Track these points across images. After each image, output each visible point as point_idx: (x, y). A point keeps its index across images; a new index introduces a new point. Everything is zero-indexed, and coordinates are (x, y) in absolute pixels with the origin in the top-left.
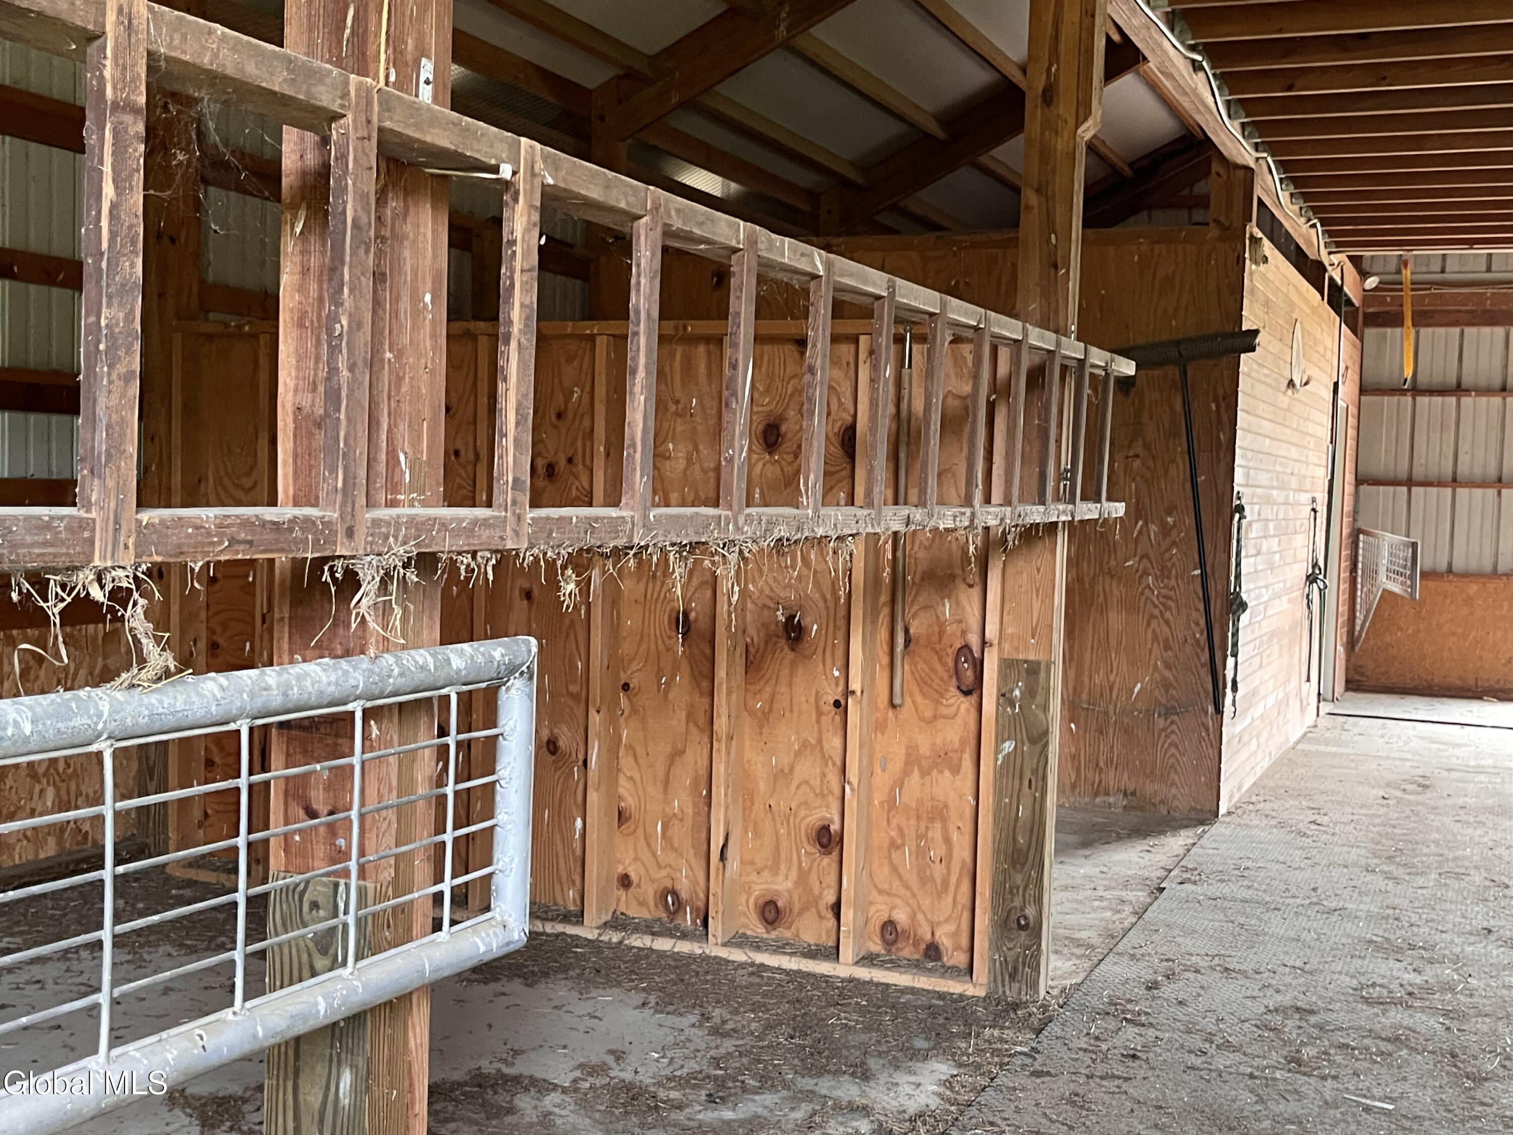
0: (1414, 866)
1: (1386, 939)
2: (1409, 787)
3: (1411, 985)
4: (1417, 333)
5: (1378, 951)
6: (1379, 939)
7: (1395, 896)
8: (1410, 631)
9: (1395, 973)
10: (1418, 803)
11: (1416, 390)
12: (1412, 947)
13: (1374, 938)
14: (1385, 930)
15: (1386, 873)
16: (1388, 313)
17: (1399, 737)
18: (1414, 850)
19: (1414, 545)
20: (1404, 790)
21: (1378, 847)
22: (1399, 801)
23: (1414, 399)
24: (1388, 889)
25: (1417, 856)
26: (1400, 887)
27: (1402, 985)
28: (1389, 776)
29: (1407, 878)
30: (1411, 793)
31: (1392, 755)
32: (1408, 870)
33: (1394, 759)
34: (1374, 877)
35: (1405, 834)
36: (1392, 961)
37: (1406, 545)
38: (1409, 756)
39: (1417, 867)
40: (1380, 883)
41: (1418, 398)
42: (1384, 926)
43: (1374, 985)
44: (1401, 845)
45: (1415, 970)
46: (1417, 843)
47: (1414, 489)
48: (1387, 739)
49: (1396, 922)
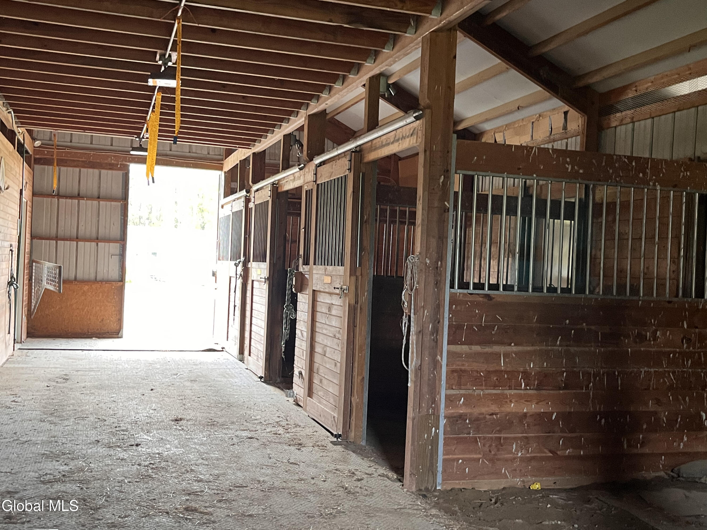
0: (63, 416)
1: (51, 452)
2: (59, 380)
3: (64, 471)
4: (60, 169)
5: (47, 458)
6: (48, 452)
7: (55, 431)
8: (57, 308)
9: (56, 467)
10: (64, 387)
11: (59, 196)
12: (64, 454)
13: (46, 452)
14: (51, 448)
15: (50, 421)
16: (45, 158)
17: (54, 357)
18: (63, 409)
19: (60, 267)
20: (57, 382)
21: (46, 410)
22: (55, 387)
23: (58, 200)
24: (51, 428)
25: (64, 412)
26: (57, 427)
27: (59, 472)
28: (49, 376)
29: (60, 422)
30: (61, 383)
31: (51, 366)
32: (60, 419)
33: (52, 368)
34: (45, 424)
35: (58, 402)
36: (54, 462)
37: (56, 267)
38: (58, 366)
39: (64, 417)
40: (47, 426)
41: (60, 199)
42: (50, 446)
43: (46, 474)
44: (56, 408)
45: (65, 464)
46: (64, 405)
47: (59, 242)
48: (48, 359)
49: (56, 444)
